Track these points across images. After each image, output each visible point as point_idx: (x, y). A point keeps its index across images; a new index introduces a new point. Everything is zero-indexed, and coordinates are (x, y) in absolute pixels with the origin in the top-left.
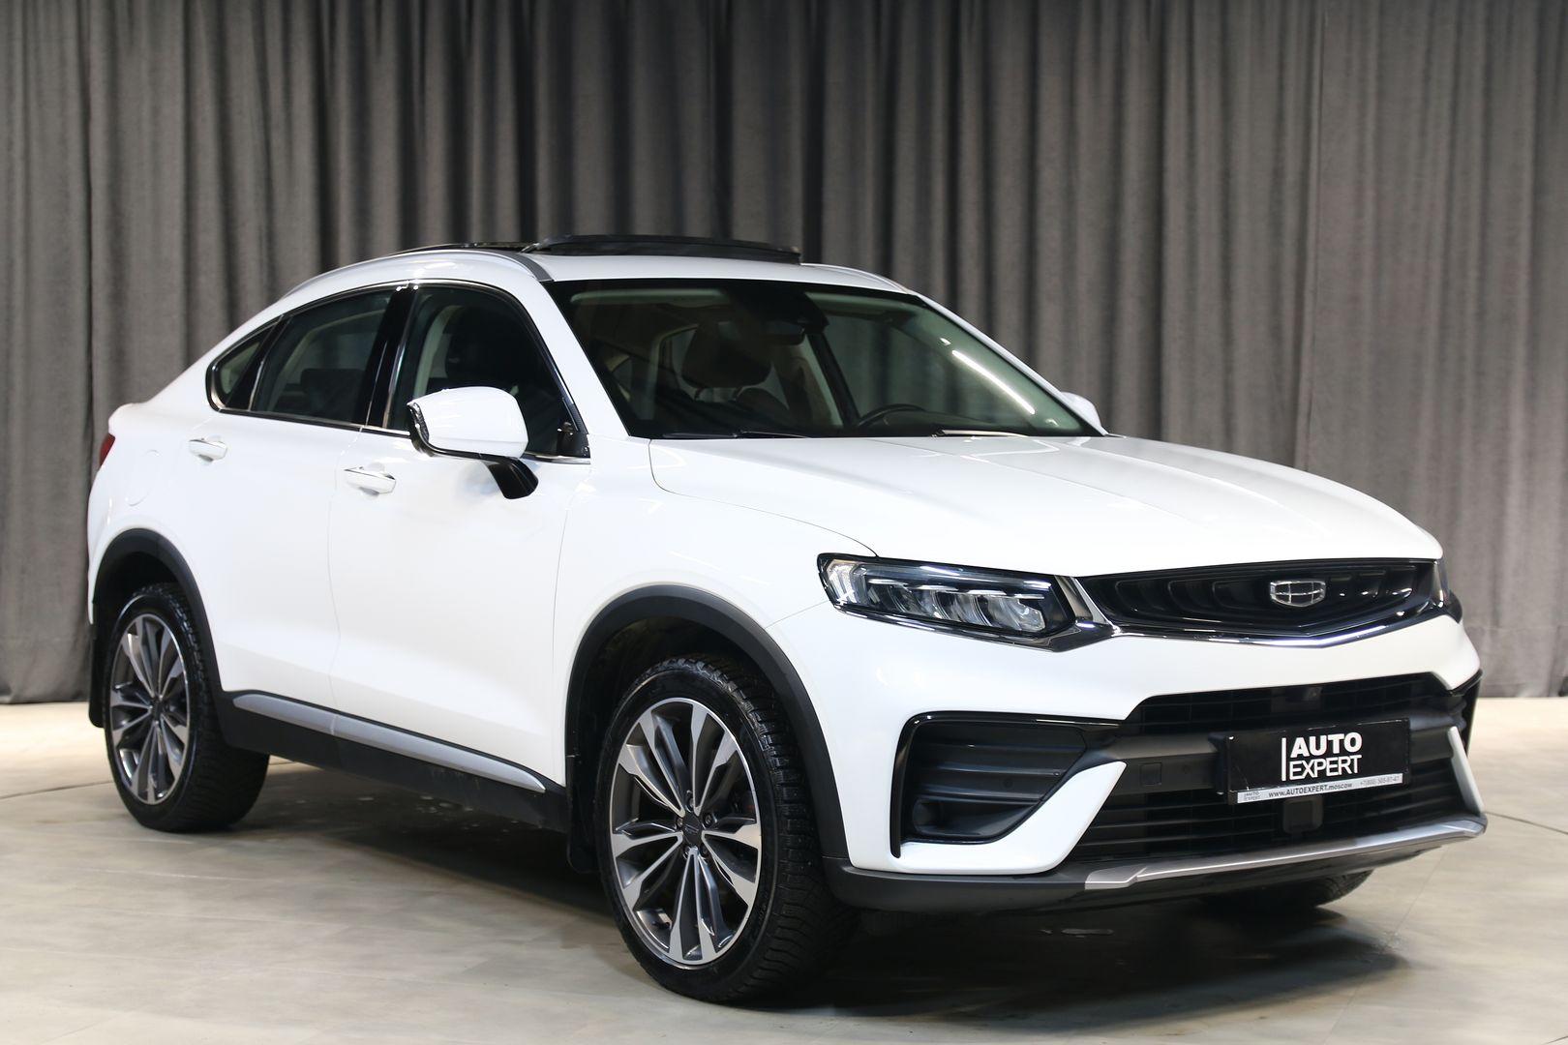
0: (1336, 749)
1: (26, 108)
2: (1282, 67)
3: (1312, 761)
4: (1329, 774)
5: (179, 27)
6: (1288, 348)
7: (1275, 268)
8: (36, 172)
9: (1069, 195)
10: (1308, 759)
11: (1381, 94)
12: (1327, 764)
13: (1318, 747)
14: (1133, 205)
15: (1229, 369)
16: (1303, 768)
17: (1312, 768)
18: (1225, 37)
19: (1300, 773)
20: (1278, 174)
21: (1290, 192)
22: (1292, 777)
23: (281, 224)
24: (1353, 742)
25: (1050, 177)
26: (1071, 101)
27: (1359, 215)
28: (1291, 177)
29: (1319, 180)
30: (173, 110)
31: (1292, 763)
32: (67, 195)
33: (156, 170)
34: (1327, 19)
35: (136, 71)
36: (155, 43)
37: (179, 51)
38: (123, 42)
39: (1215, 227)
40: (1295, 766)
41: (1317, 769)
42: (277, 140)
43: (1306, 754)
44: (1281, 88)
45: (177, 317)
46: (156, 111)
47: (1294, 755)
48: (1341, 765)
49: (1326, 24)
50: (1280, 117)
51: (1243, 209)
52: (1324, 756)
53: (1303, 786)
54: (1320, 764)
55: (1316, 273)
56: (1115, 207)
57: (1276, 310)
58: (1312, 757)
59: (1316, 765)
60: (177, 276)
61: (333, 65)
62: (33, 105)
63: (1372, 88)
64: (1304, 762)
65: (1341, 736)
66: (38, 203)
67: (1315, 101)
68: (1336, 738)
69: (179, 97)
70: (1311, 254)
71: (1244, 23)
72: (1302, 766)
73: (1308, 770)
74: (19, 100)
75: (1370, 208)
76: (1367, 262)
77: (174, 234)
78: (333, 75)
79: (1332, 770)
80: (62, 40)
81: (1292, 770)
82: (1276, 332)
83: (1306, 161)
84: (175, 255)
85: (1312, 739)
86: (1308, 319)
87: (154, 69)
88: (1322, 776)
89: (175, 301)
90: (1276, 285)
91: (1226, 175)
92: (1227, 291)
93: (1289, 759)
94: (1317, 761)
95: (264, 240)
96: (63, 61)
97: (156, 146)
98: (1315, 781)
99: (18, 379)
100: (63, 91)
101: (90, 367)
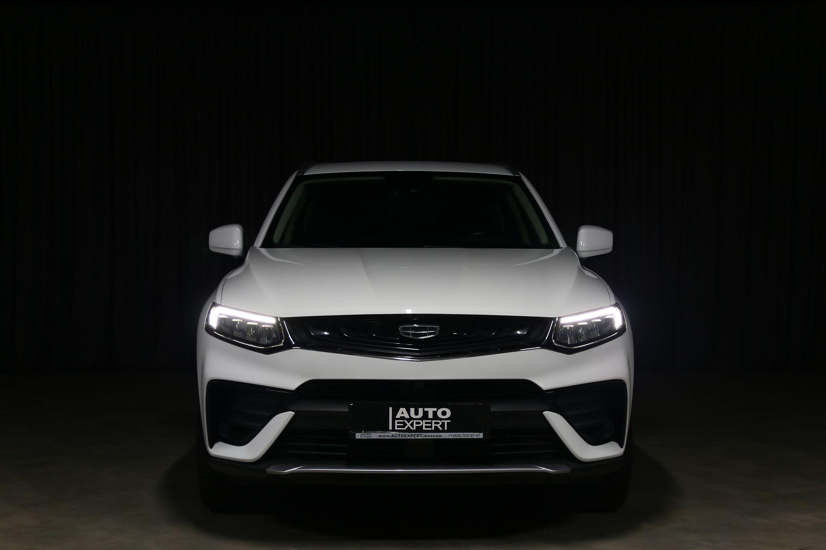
0: (430, 416)
3: (412, 421)
4: (424, 429)
10: (409, 420)
12: (423, 423)
13: (417, 413)
16: (405, 425)
17: (412, 425)
19: (403, 427)
22: (396, 428)
24: (444, 413)
31: (396, 421)
40: (398, 423)
41: (415, 425)
43: (407, 416)
47: (398, 416)
48: (434, 425)
52: (422, 419)
53: (404, 434)
54: (417, 423)
58: (411, 419)
59: (415, 423)
64: (405, 421)
65: (435, 409)
68: (430, 411)
72: (404, 423)
73: (409, 425)
79: (426, 427)
81: (396, 425)
85: (412, 410)
88: (419, 429)
93: (394, 419)
94: (415, 421)
98: (413, 431)
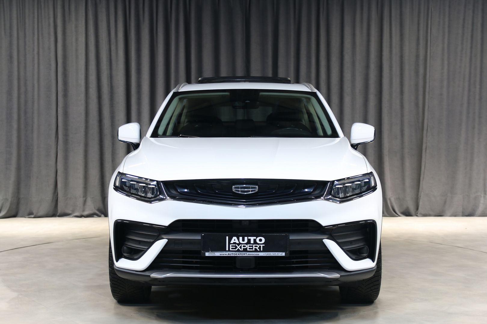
0: (252, 242)
1: (38, 39)
2: (419, 24)
3: (241, 245)
4: (248, 250)
5: (84, 14)
6: (421, 109)
7: (417, 85)
8: (41, 58)
9: (353, 63)
10: (238, 245)
11: (449, 32)
12: (248, 246)
13: (243, 240)
14: (373, 66)
15: (402, 116)
16: (236, 247)
17: (241, 247)
18: (401, 14)
19: (235, 249)
20: (417, 57)
21: (421, 62)
22: (231, 250)
23: (114, 73)
24: (260, 240)
25: (347, 58)
26: (354, 35)
27: (443, 69)
28: (422, 57)
29: (430, 58)
30: (82, 39)
31: (231, 245)
32: (50, 65)
33: (77, 57)
34: (433, 9)
35: (71, 27)
36: (77, 19)
37: (84, 21)
38: (67, 18)
39: (398, 73)
40: (232, 246)
41: (242, 248)
42: (113, 48)
43: (238, 242)
44: (418, 30)
45: (83, 102)
46: (77, 40)
47: (232, 242)
48: (254, 248)
49: (432, 11)
50: (418, 39)
51: (407, 67)
52: (247, 244)
53: (235, 253)
54: (244, 246)
55: (429, 87)
56: (367, 67)
57: (417, 98)
58: (240, 244)
59: (242, 246)
60: (83, 89)
61: (130, 25)
62: (40, 38)
63: (446, 30)
64: (236, 245)
66: (42, 67)
67: (429, 34)
68: (252, 238)
69: (84, 35)
70: (428, 81)
71: (407, 11)
72: (235, 246)
73: (238, 247)
74: (36, 36)
75: (446, 67)
76: (445, 83)
77: (82, 76)
78: (130, 28)
79: (249, 249)
80: (49, 18)
81: (231, 247)
82: (417, 105)
83: (426, 52)
84: (82, 82)
85: (241, 238)
86: (427, 101)
87: (76, 27)
88: (245, 250)
89: (82, 96)
90: (417, 90)
91: (402, 57)
92: (402, 92)
93: (229, 244)
94: (242, 245)
95: (109, 78)
96: (49, 25)
97: (77, 50)
98: (241, 251)
99: (36, 120)
100: (49, 34)
101: (57, 116)
